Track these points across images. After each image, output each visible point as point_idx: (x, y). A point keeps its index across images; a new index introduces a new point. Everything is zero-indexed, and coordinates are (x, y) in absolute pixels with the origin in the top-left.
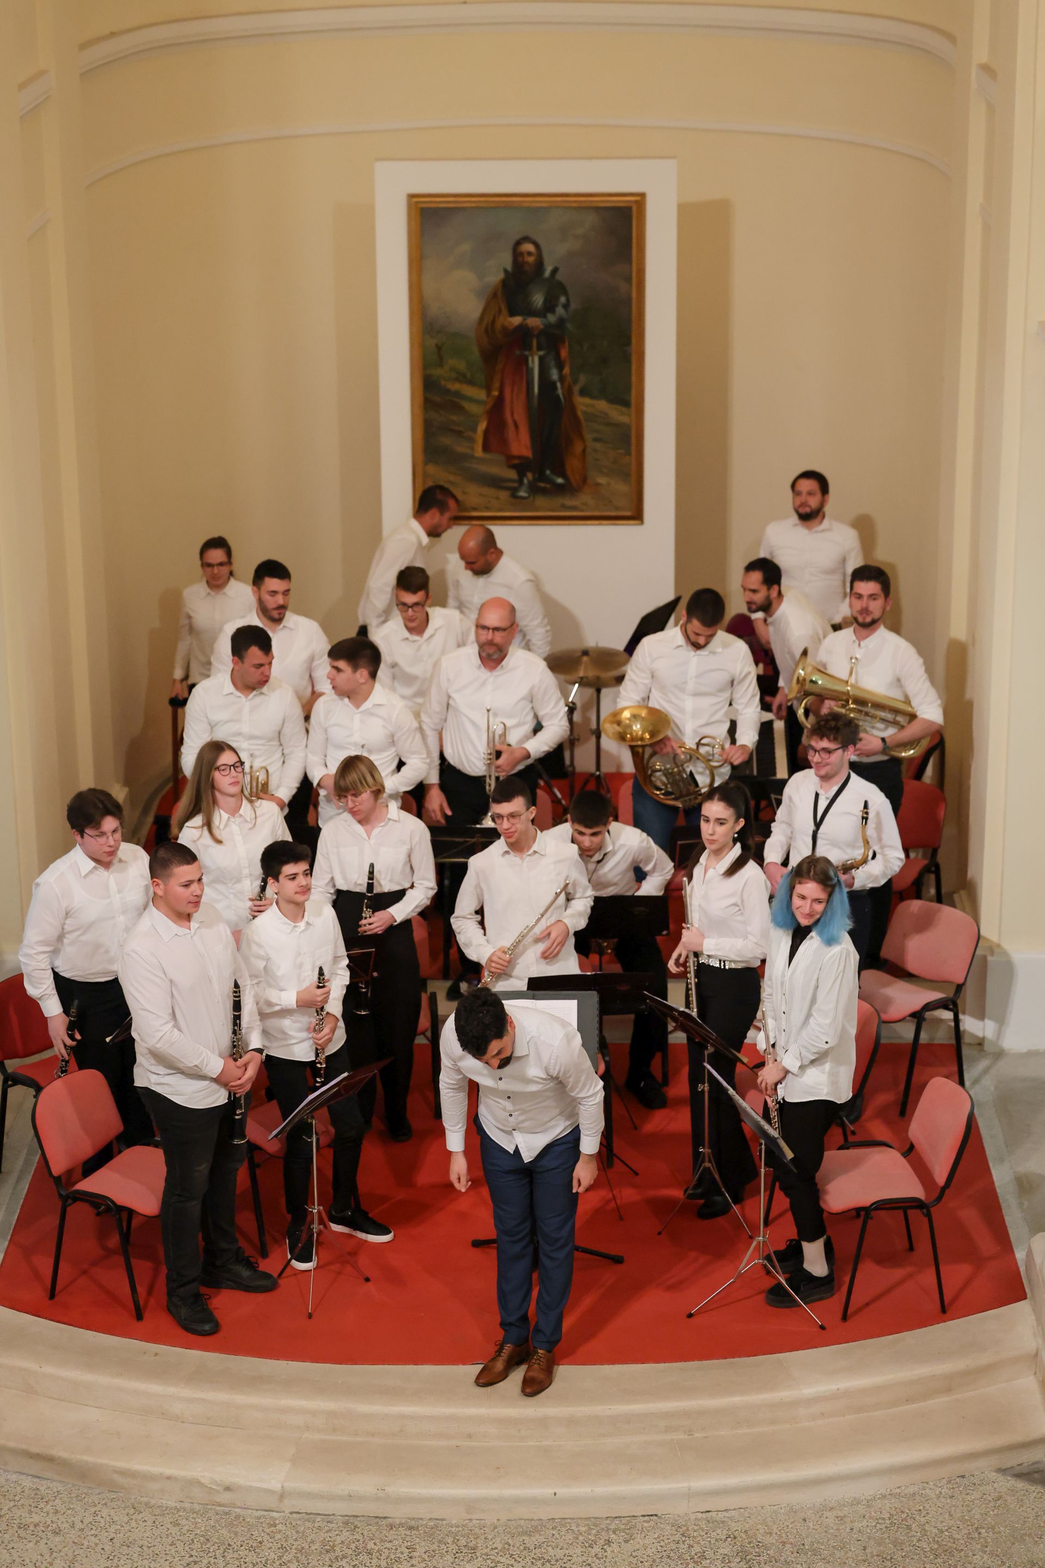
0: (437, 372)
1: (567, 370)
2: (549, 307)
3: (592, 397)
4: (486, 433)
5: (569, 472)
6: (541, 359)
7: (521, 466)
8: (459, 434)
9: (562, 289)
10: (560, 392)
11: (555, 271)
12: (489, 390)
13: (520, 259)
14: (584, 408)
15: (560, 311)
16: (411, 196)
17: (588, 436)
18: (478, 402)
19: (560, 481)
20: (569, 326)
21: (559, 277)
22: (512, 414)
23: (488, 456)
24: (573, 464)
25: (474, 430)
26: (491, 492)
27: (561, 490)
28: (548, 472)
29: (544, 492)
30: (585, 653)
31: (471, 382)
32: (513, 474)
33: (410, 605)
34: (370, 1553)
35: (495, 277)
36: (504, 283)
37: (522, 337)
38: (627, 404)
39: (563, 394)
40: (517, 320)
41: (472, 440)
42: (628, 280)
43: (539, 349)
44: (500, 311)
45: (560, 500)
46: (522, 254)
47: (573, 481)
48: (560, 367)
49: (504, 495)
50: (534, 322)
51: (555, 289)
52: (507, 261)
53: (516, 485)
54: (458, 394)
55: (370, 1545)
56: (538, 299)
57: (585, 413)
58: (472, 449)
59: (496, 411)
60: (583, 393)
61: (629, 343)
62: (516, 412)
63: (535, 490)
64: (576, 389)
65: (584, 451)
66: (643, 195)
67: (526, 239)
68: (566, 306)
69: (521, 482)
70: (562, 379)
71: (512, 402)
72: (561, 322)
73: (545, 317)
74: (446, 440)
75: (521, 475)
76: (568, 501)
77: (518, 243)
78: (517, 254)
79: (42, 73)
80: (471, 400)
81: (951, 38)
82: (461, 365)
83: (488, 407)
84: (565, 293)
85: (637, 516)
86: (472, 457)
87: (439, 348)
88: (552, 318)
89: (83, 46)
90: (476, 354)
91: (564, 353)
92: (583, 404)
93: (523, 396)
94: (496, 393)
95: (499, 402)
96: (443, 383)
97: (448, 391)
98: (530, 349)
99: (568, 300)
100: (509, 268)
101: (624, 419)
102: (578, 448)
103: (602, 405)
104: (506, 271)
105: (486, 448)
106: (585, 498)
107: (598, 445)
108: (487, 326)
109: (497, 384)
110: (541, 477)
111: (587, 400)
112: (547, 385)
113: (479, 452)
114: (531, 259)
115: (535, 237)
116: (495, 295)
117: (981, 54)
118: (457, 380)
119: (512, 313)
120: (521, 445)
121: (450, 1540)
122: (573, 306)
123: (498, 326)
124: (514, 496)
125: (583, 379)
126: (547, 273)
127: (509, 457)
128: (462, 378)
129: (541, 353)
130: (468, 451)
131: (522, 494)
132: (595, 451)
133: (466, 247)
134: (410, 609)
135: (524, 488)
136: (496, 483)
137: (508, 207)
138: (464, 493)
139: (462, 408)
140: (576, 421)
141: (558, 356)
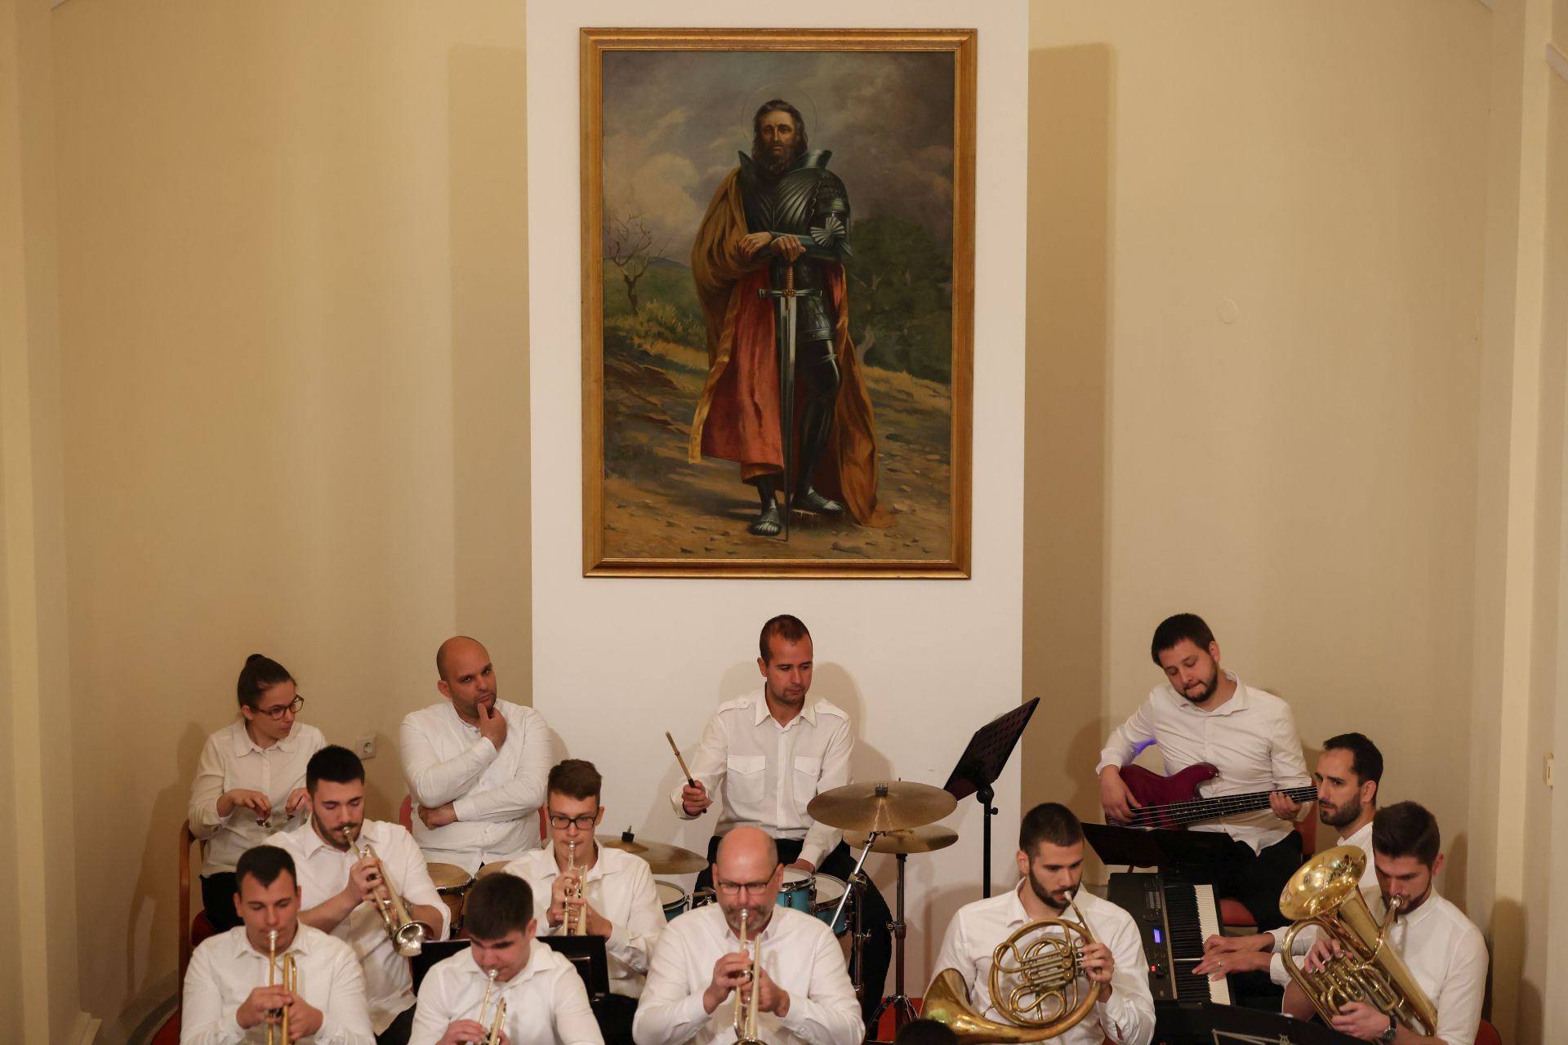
0: (625, 323)
1: (844, 321)
2: (816, 217)
3: (885, 366)
4: (708, 424)
5: (846, 491)
6: (801, 301)
7: (767, 481)
8: (662, 426)
9: (837, 186)
10: (832, 357)
11: (825, 157)
12: (713, 352)
13: (768, 137)
14: (871, 385)
15: (832, 222)
16: (586, 32)
17: (879, 431)
18: (693, 373)
19: (831, 505)
20: (848, 249)
21: (830, 166)
22: (752, 395)
23: (710, 463)
24: (852, 477)
25: (689, 422)
26: (715, 523)
27: (832, 520)
28: (811, 491)
29: (804, 524)
30: (887, 790)
31: (683, 341)
32: (752, 495)
35: (725, 167)
36: (740, 175)
37: (771, 263)
38: (944, 378)
39: (837, 361)
41: (684, 436)
42: (948, 172)
43: (797, 286)
44: (733, 223)
46: (771, 129)
47: (854, 509)
48: (833, 316)
49: (738, 528)
50: (791, 242)
51: (826, 186)
52: (744, 137)
53: (758, 512)
54: (660, 359)
56: (796, 203)
57: (872, 392)
58: (686, 451)
59: (725, 390)
60: (871, 359)
61: (948, 278)
62: (760, 392)
63: (788, 520)
64: (859, 353)
65: (872, 455)
66: (972, 33)
67: (776, 104)
68: (843, 216)
69: (765, 507)
70: (835, 336)
71: (752, 374)
72: (836, 241)
73: (808, 233)
74: (641, 437)
75: (766, 497)
76: (846, 540)
77: (764, 111)
78: (761, 129)
80: (682, 369)
82: (668, 312)
83: (712, 381)
84: (843, 195)
85: (958, 564)
86: (686, 465)
87: (630, 283)
88: (819, 235)
90: (691, 293)
91: (839, 294)
92: (869, 377)
93: (771, 363)
94: (724, 359)
95: (732, 369)
96: (636, 341)
97: (644, 355)
98: (783, 285)
99: (846, 205)
100: (749, 152)
101: (940, 403)
102: (863, 450)
103: (902, 380)
104: (742, 154)
105: (707, 450)
106: (874, 537)
107: (895, 447)
108: (710, 246)
109: (727, 345)
110: (800, 500)
111: (877, 372)
112: (810, 347)
113: (696, 457)
114: (785, 137)
115: (792, 101)
116: (722, 197)
118: (659, 336)
119: (752, 229)
120: (766, 445)
122: (855, 215)
123: (729, 247)
124: (753, 530)
125: (870, 336)
126: (812, 162)
127: (747, 466)
128: (668, 333)
129: (802, 292)
130: (677, 455)
131: (767, 527)
132: (892, 456)
133: (678, 116)
135: (771, 517)
136: (723, 508)
137: (748, 51)
138: (670, 524)
139: (669, 383)
140: (861, 407)
141: (829, 297)
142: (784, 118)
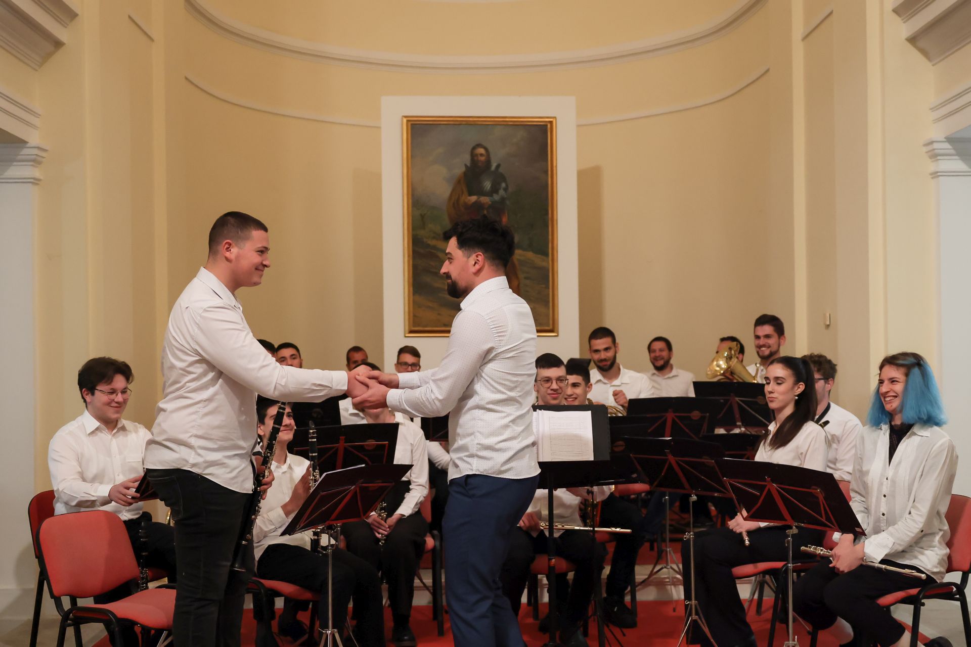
0: (421, 233)
2: (495, 190)
3: (524, 250)
9: (503, 178)
11: (498, 166)
13: (476, 158)
15: (502, 192)
16: (406, 118)
17: (521, 276)
20: (508, 202)
21: (501, 170)
33: (410, 364)
35: (459, 170)
36: (465, 174)
37: (477, 209)
38: (545, 254)
40: (474, 198)
42: (546, 172)
44: (463, 192)
46: (477, 155)
50: (485, 200)
51: (499, 178)
52: (467, 159)
54: (435, 247)
56: (487, 185)
61: (547, 214)
65: (518, 285)
66: (553, 118)
67: (479, 145)
68: (506, 189)
72: (503, 200)
73: (492, 196)
74: (427, 279)
77: (474, 148)
78: (473, 155)
82: (437, 228)
84: (505, 181)
85: (553, 330)
87: (423, 217)
88: (496, 197)
91: (505, 221)
96: (425, 240)
97: (428, 246)
99: (507, 186)
100: (469, 165)
101: (544, 264)
102: (515, 283)
103: (530, 255)
104: (466, 165)
107: (528, 282)
108: (454, 202)
111: (520, 252)
114: (483, 158)
115: (484, 144)
116: (459, 182)
118: (434, 238)
119: (470, 194)
122: (510, 190)
123: (461, 202)
126: (493, 167)
128: (438, 237)
132: (526, 286)
133: (440, 150)
134: (410, 367)
137: (469, 124)
138: (439, 314)
139: (437, 257)
140: (514, 266)
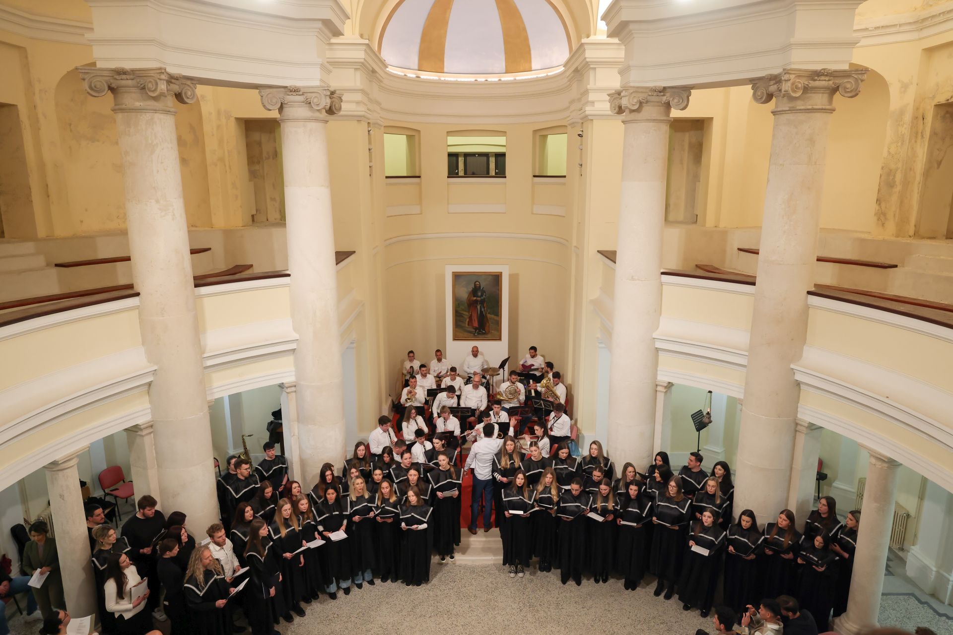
0: (458, 309)
1: (485, 309)
2: (482, 295)
4: (468, 322)
5: (486, 330)
6: (480, 306)
7: (476, 329)
8: (462, 322)
9: (485, 292)
11: (483, 288)
12: (469, 312)
15: (484, 296)
16: (453, 272)
17: (490, 322)
18: (466, 315)
19: (484, 332)
20: (486, 300)
21: (484, 289)
24: (486, 329)
25: (466, 321)
26: (469, 334)
27: (484, 334)
30: (490, 369)
31: (465, 311)
32: (474, 330)
34: (451, 572)
35: (470, 289)
36: (472, 290)
37: (476, 301)
38: (498, 316)
39: (485, 314)
41: (465, 323)
42: (499, 290)
43: (480, 304)
44: (471, 296)
45: (484, 336)
47: (487, 332)
48: (484, 308)
49: (472, 335)
50: (479, 299)
51: (483, 292)
53: (475, 333)
54: (462, 314)
55: (451, 570)
56: (480, 294)
59: (470, 318)
60: (489, 313)
61: (499, 303)
62: (475, 318)
63: (478, 334)
64: (487, 313)
65: (489, 326)
66: (502, 272)
67: (477, 281)
70: (484, 311)
71: (474, 315)
72: (484, 299)
74: (460, 323)
75: (476, 331)
76: (486, 336)
77: (475, 282)
78: (475, 285)
79: (377, 246)
81: (567, 241)
82: (463, 308)
83: (469, 316)
84: (485, 293)
85: (500, 339)
87: (459, 304)
88: (482, 298)
89: (385, 240)
91: (485, 305)
92: (489, 315)
93: (476, 314)
94: (470, 313)
95: (471, 315)
96: (459, 311)
97: (460, 313)
98: (478, 304)
100: (473, 287)
101: (498, 319)
102: (488, 324)
105: (468, 325)
106: (489, 336)
107: (492, 324)
108: (469, 299)
110: (480, 331)
111: (490, 315)
112: (481, 312)
113: (467, 326)
114: (478, 286)
115: (479, 281)
116: (470, 293)
117: (574, 244)
119: (474, 297)
120: (476, 324)
121: (469, 569)
122: (487, 295)
123: (471, 299)
124: (474, 335)
125: (489, 311)
126: (481, 289)
127: (473, 327)
128: (463, 310)
131: (476, 335)
133: (464, 283)
136: (470, 332)
137: (473, 275)
138: (464, 334)
139: (462, 316)
140: (487, 319)
141: (483, 305)
142: (478, 283)
